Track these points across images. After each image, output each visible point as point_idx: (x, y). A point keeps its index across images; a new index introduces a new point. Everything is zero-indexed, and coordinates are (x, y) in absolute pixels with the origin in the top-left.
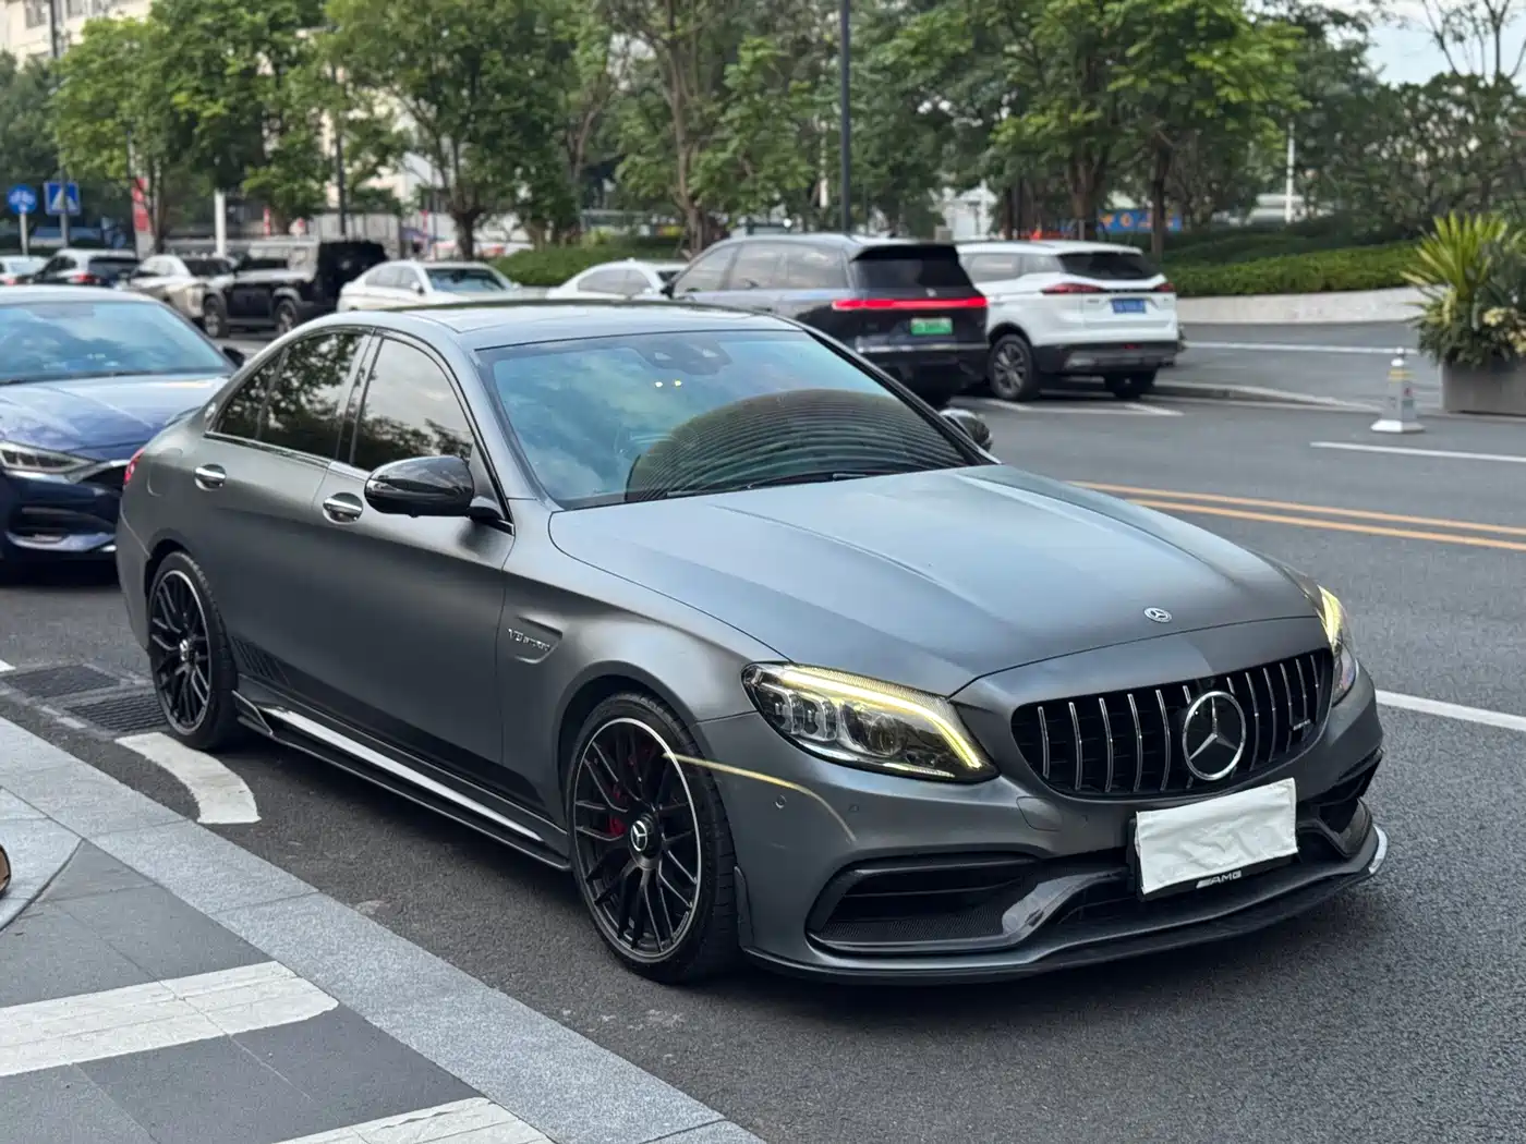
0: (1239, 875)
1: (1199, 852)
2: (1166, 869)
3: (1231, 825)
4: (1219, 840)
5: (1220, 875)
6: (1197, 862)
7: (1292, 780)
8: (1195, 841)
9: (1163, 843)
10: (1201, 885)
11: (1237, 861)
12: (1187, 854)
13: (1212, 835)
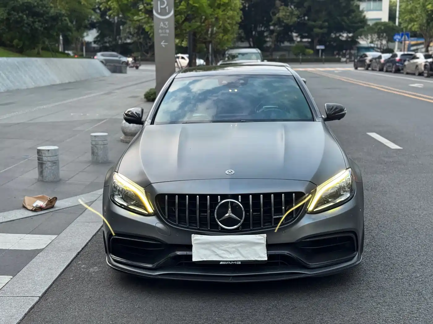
0: (240, 263)
1: (219, 252)
2: (205, 255)
3: (234, 245)
4: (229, 250)
5: (231, 261)
6: (217, 255)
7: (266, 235)
8: (218, 248)
9: (203, 246)
10: (221, 263)
11: (236, 258)
12: (214, 252)
13: (225, 247)
